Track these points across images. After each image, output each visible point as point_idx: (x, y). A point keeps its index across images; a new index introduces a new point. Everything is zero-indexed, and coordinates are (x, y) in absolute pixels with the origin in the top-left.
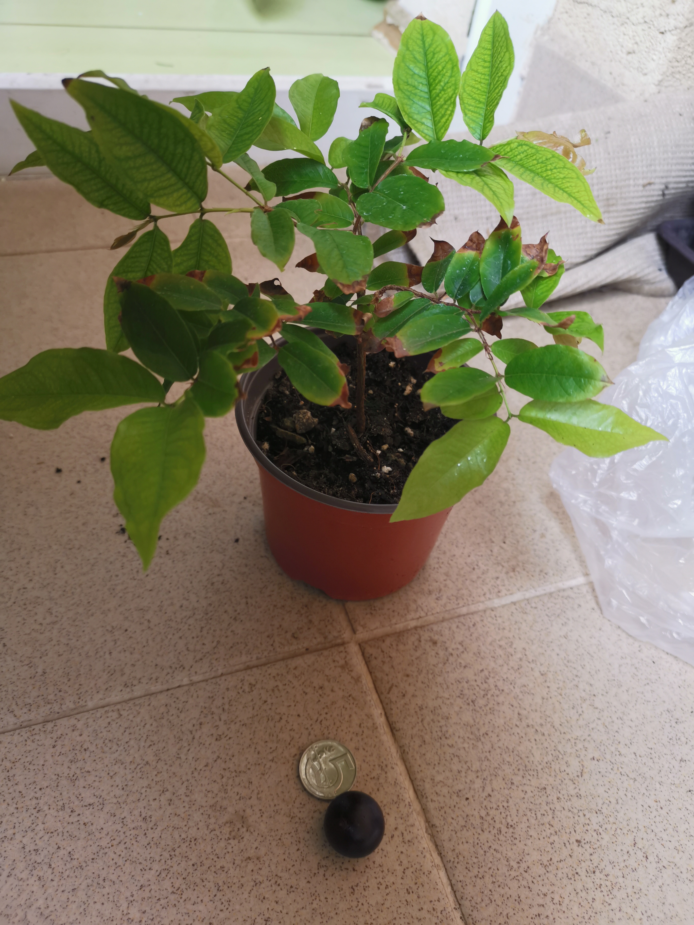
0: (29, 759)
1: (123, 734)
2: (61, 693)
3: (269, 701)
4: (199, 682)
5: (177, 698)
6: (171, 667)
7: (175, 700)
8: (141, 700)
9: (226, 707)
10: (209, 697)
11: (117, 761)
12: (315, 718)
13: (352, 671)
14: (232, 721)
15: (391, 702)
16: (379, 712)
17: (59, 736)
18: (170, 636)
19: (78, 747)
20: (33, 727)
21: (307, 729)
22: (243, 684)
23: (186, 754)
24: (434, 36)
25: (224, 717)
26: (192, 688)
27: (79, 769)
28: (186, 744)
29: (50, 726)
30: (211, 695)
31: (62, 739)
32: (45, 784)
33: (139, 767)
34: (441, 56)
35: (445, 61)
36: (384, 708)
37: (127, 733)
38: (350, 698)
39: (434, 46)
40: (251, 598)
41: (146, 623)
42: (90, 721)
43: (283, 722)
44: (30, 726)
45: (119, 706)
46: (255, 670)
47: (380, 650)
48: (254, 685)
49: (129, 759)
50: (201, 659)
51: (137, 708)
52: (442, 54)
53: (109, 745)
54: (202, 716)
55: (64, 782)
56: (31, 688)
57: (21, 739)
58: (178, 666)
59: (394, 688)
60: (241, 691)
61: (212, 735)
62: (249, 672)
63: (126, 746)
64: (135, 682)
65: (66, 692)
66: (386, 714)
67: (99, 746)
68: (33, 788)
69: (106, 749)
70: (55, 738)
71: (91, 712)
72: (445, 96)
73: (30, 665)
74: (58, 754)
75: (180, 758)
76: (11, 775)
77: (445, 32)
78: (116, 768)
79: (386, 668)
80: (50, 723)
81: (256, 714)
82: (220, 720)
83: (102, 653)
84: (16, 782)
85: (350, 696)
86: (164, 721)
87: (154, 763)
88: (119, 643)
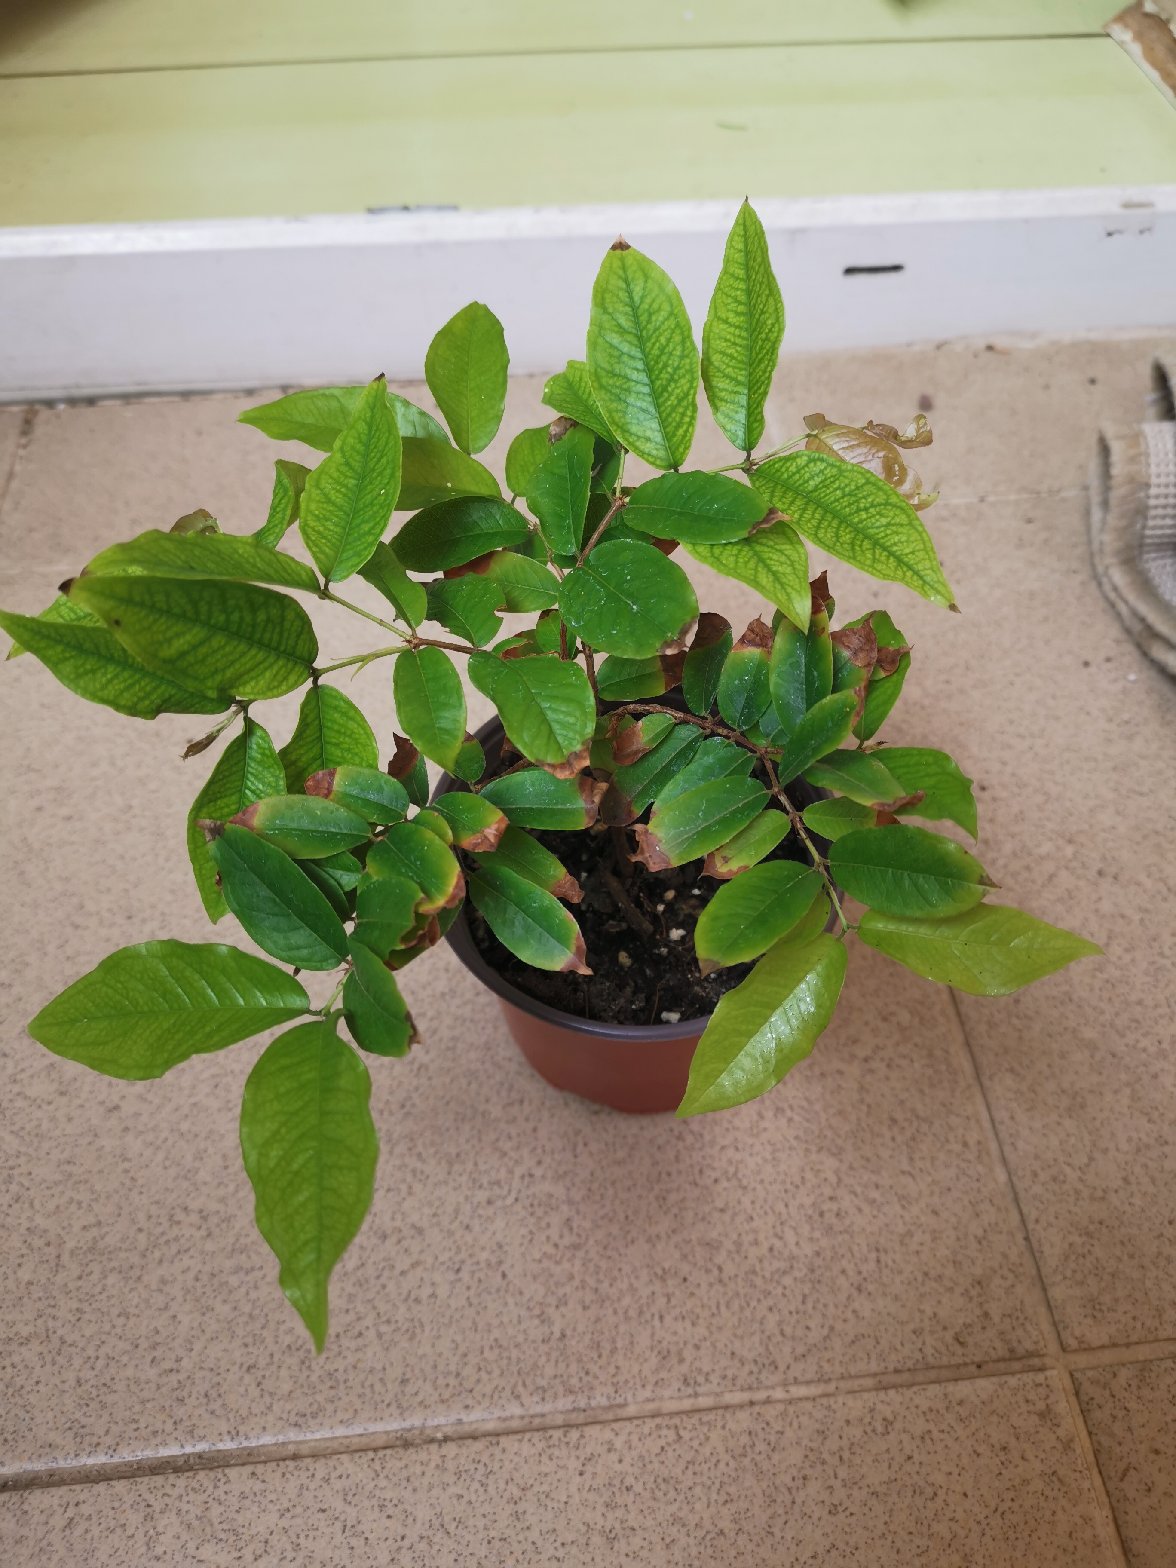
0: (545, 1488)
1: (683, 1473)
2: (589, 1378)
3: (916, 1457)
4: (800, 1399)
5: (768, 1424)
6: (756, 1361)
7: (764, 1425)
8: (711, 1417)
9: (846, 1455)
10: (818, 1431)
11: (676, 1520)
12: (993, 1504)
13: (1058, 1426)
14: (856, 1483)
15: (1126, 1498)
16: (1104, 1513)
17: (589, 1456)
18: (754, 1303)
19: (617, 1482)
20: (551, 1432)
21: (979, 1523)
22: (872, 1418)
23: (782, 1530)
24: (646, 282)
25: (842, 1473)
26: (791, 1409)
27: (619, 1522)
28: (781, 1511)
29: (574, 1435)
30: (821, 1428)
31: (593, 1462)
32: (570, 1538)
33: (709, 1537)
34: (661, 319)
35: (669, 327)
36: (1113, 1509)
37: (689, 1472)
38: (1054, 1478)
39: (648, 300)
40: (886, 1252)
41: (716, 1272)
42: (634, 1438)
43: (939, 1501)
44: (544, 1429)
45: (676, 1420)
46: (892, 1393)
47: (1108, 1391)
48: (892, 1423)
49: (693, 1520)
50: (804, 1356)
51: (705, 1429)
52: (664, 314)
53: (663, 1486)
54: (808, 1464)
55: (597, 1540)
56: (543, 1359)
57: (533, 1451)
58: (767, 1362)
59: (1132, 1472)
60: (869, 1430)
61: (823, 1502)
62: (882, 1394)
63: (689, 1495)
64: (701, 1379)
65: (596, 1377)
66: (1115, 1519)
67: (648, 1486)
68: (552, 1540)
69: (660, 1494)
70: (582, 1459)
71: (635, 1422)
72: (677, 391)
73: (543, 1319)
74: (587, 1487)
75: (772, 1534)
76: (520, 1511)
77: (664, 274)
78: (673, 1530)
79: (1118, 1429)
80: (574, 1429)
81: (893, 1478)
82: (836, 1477)
83: (648, 1316)
84: (527, 1524)
85: (1053, 1473)
86: (747, 1461)
87: (733, 1534)
88: (674, 1301)
